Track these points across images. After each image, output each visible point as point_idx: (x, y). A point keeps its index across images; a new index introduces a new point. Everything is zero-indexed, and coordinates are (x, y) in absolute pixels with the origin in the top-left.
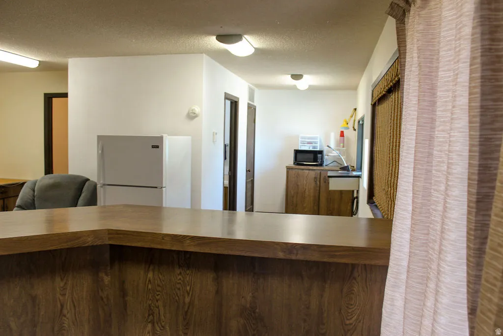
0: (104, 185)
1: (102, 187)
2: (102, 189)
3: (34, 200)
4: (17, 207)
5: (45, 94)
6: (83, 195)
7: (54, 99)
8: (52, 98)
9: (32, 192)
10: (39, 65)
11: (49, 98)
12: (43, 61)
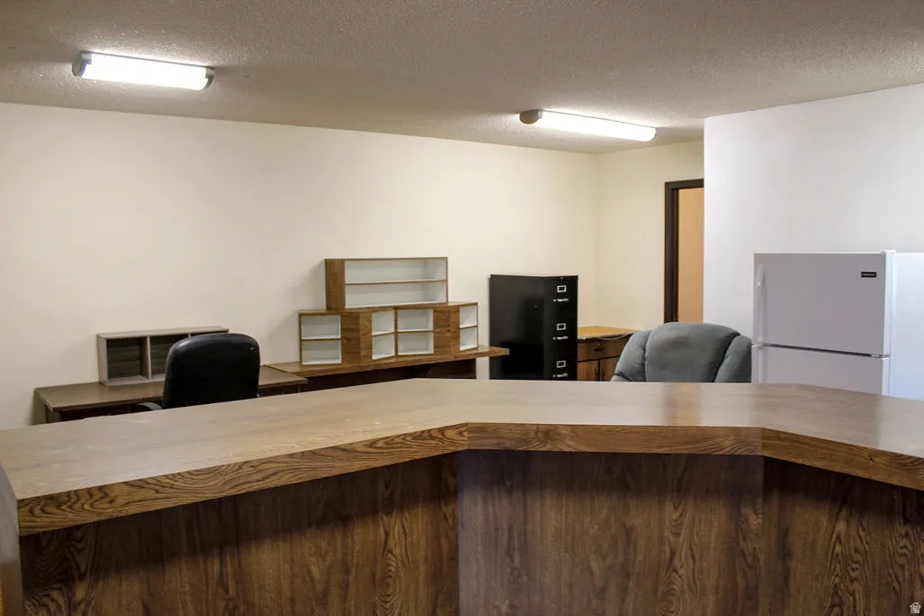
0: (765, 345)
1: (760, 348)
2: (760, 353)
3: (644, 365)
4: (618, 375)
5: (668, 184)
6: (726, 361)
7: (680, 191)
8: (677, 189)
9: (642, 352)
10: (656, 135)
11: (673, 190)
12: (661, 128)
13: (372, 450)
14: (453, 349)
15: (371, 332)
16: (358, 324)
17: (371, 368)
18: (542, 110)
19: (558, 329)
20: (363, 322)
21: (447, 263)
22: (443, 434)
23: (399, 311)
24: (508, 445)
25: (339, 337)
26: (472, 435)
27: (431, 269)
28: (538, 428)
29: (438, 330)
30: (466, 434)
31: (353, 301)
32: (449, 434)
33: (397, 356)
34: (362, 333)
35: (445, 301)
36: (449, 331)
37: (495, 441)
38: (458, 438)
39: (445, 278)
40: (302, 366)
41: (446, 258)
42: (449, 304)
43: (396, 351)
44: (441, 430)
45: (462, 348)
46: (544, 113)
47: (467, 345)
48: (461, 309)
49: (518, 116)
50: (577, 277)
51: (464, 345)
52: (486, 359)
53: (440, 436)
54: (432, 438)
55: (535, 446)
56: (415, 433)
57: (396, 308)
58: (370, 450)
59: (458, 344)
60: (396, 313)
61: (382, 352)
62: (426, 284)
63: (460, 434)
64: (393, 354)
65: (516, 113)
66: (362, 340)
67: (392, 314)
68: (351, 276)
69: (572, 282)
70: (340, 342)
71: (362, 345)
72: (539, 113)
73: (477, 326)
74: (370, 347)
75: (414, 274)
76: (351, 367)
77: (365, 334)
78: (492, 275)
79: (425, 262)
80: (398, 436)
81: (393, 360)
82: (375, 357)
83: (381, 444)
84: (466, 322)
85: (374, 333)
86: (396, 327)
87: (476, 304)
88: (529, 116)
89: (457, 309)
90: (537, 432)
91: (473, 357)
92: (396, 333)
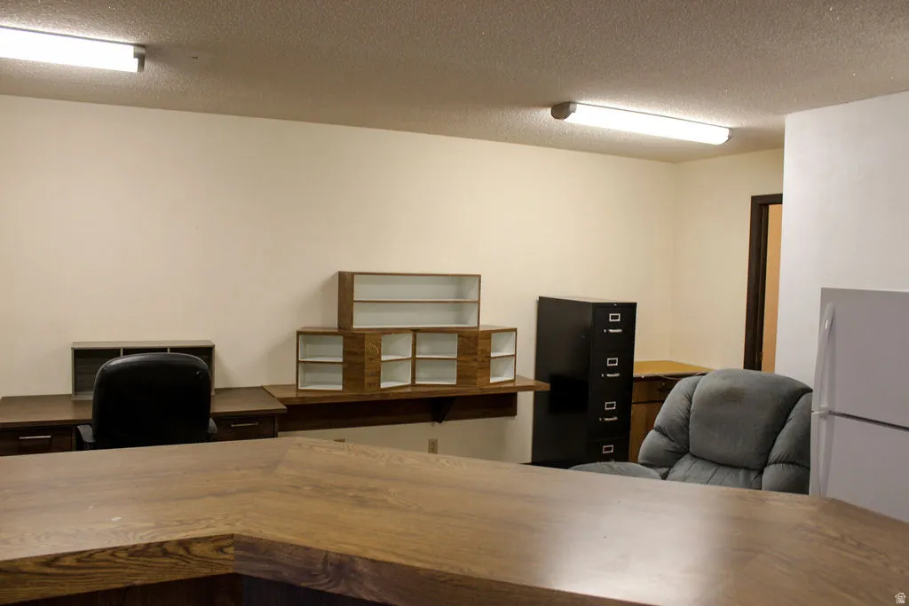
0: (832, 413)
1: (822, 416)
2: (824, 423)
3: (688, 419)
4: (656, 430)
5: (754, 198)
7: (771, 207)
8: (766, 206)
9: (686, 402)
10: (730, 138)
11: (761, 205)
12: (737, 129)
13: (54, 571)
14: (479, 380)
15: (380, 357)
16: (363, 347)
17: (377, 398)
18: (575, 103)
19: (608, 365)
20: (368, 346)
21: (480, 282)
22: (187, 550)
23: (418, 335)
24: (287, 575)
25: (341, 360)
26: (240, 553)
27: (464, 287)
28: (326, 556)
29: (463, 358)
30: (231, 550)
31: (363, 320)
32: (197, 549)
33: (413, 385)
34: (366, 357)
35: (476, 325)
36: (475, 360)
37: (266, 566)
38: (214, 555)
39: (477, 299)
40: (298, 390)
41: (479, 276)
42: (481, 329)
43: (414, 378)
44: (184, 544)
45: (492, 380)
46: (578, 105)
47: (500, 377)
48: (493, 335)
49: (549, 111)
50: (636, 304)
51: (495, 376)
52: (531, 394)
53: (182, 552)
54: (166, 554)
55: (322, 584)
56: (134, 546)
57: (415, 331)
58: (48, 570)
59: (489, 375)
60: (415, 337)
61: (395, 380)
62: (459, 305)
63: (220, 549)
64: (410, 383)
65: (545, 106)
66: (366, 366)
67: (410, 337)
68: (361, 291)
69: (629, 310)
70: (341, 366)
71: (366, 371)
72: (571, 106)
73: (515, 355)
74: (377, 375)
75: (446, 292)
76: (352, 395)
77: (371, 359)
78: (540, 298)
79: (459, 279)
80: (103, 550)
81: (409, 390)
82: (383, 385)
83: (68, 562)
84: (501, 349)
85: (384, 358)
86: (414, 352)
87: (515, 330)
88: (561, 110)
89: (488, 335)
90: (325, 562)
91: (513, 391)
92: (414, 359)
